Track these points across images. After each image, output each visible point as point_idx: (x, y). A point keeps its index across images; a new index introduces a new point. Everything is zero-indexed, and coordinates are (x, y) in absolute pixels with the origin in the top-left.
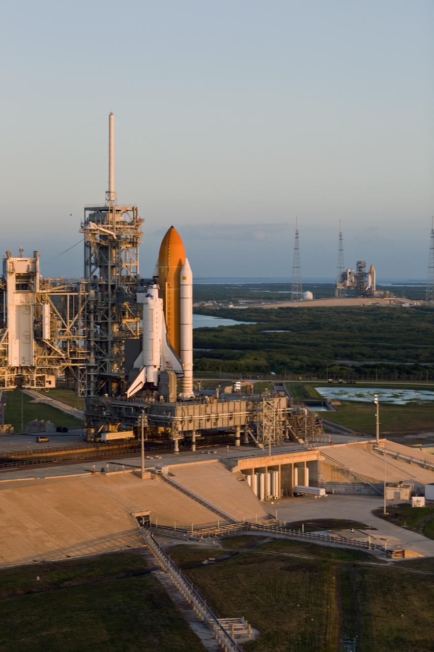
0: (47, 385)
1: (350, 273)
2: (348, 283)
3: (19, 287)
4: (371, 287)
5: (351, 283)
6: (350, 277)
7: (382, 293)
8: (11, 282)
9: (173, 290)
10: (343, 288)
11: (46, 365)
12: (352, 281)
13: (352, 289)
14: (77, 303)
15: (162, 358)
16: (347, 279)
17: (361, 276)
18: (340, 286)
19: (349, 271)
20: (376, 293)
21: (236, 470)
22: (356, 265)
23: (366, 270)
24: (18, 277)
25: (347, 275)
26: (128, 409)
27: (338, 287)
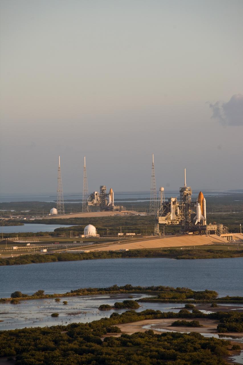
0: (177, 223)
1: (96, 194)
2: (95, 201)
3: (173, 204)
4: (111, 204)
5: (97, 201)
6: (96, 197)
7: (119, 207)
8: (172, 203)
9: (202, 204)
10: (92, 205)
11: (177, 219)
12: (98, 200)
13: (98, 205)
14: (182, 207)
15: (201, 217)
16: (94, 199)
17: (104, 196)
18: (90, 204)
19: (96, 193)
20: (115, 208)
21: (220, 236)
22: (100, 189)
23: (106, 192)
24: (173, 202)
25: (94, 196)
26: (196, 227)
27: (89, 204)
